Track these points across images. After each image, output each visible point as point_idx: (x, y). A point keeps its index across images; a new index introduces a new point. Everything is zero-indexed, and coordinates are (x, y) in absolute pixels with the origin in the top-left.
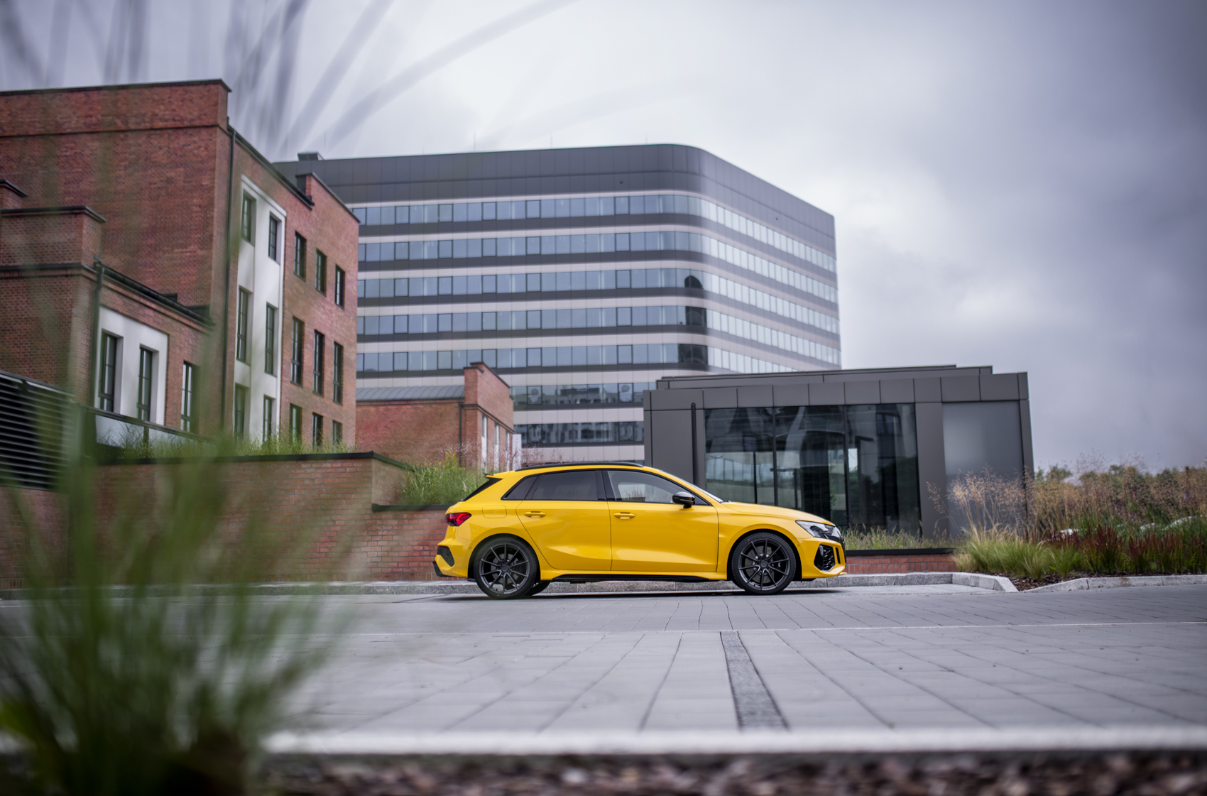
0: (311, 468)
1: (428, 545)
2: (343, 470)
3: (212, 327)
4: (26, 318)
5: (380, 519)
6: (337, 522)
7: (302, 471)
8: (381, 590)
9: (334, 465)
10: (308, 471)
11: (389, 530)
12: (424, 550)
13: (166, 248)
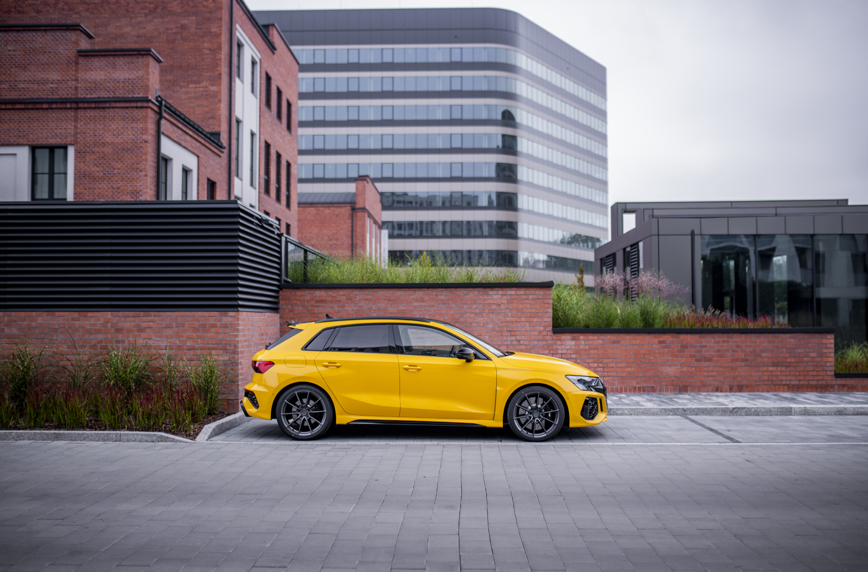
0: (498, 294)
1: (602, 363)
2: (526, 297)
3: (222, 150)
4: (103, 143)
5: (560, 340)
6: (521, 342)
7: (489, 298)
8: (620, 412)
9: (518, 293)
10: (495, 297)
11: (567, 350)
12: (598, 367)
13: (182, 84)
